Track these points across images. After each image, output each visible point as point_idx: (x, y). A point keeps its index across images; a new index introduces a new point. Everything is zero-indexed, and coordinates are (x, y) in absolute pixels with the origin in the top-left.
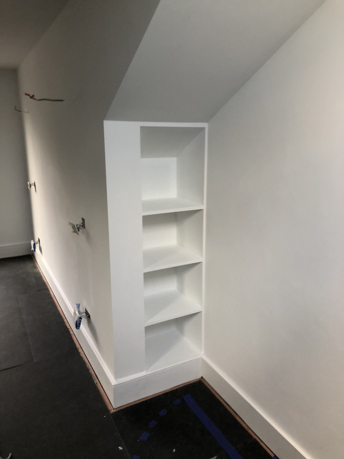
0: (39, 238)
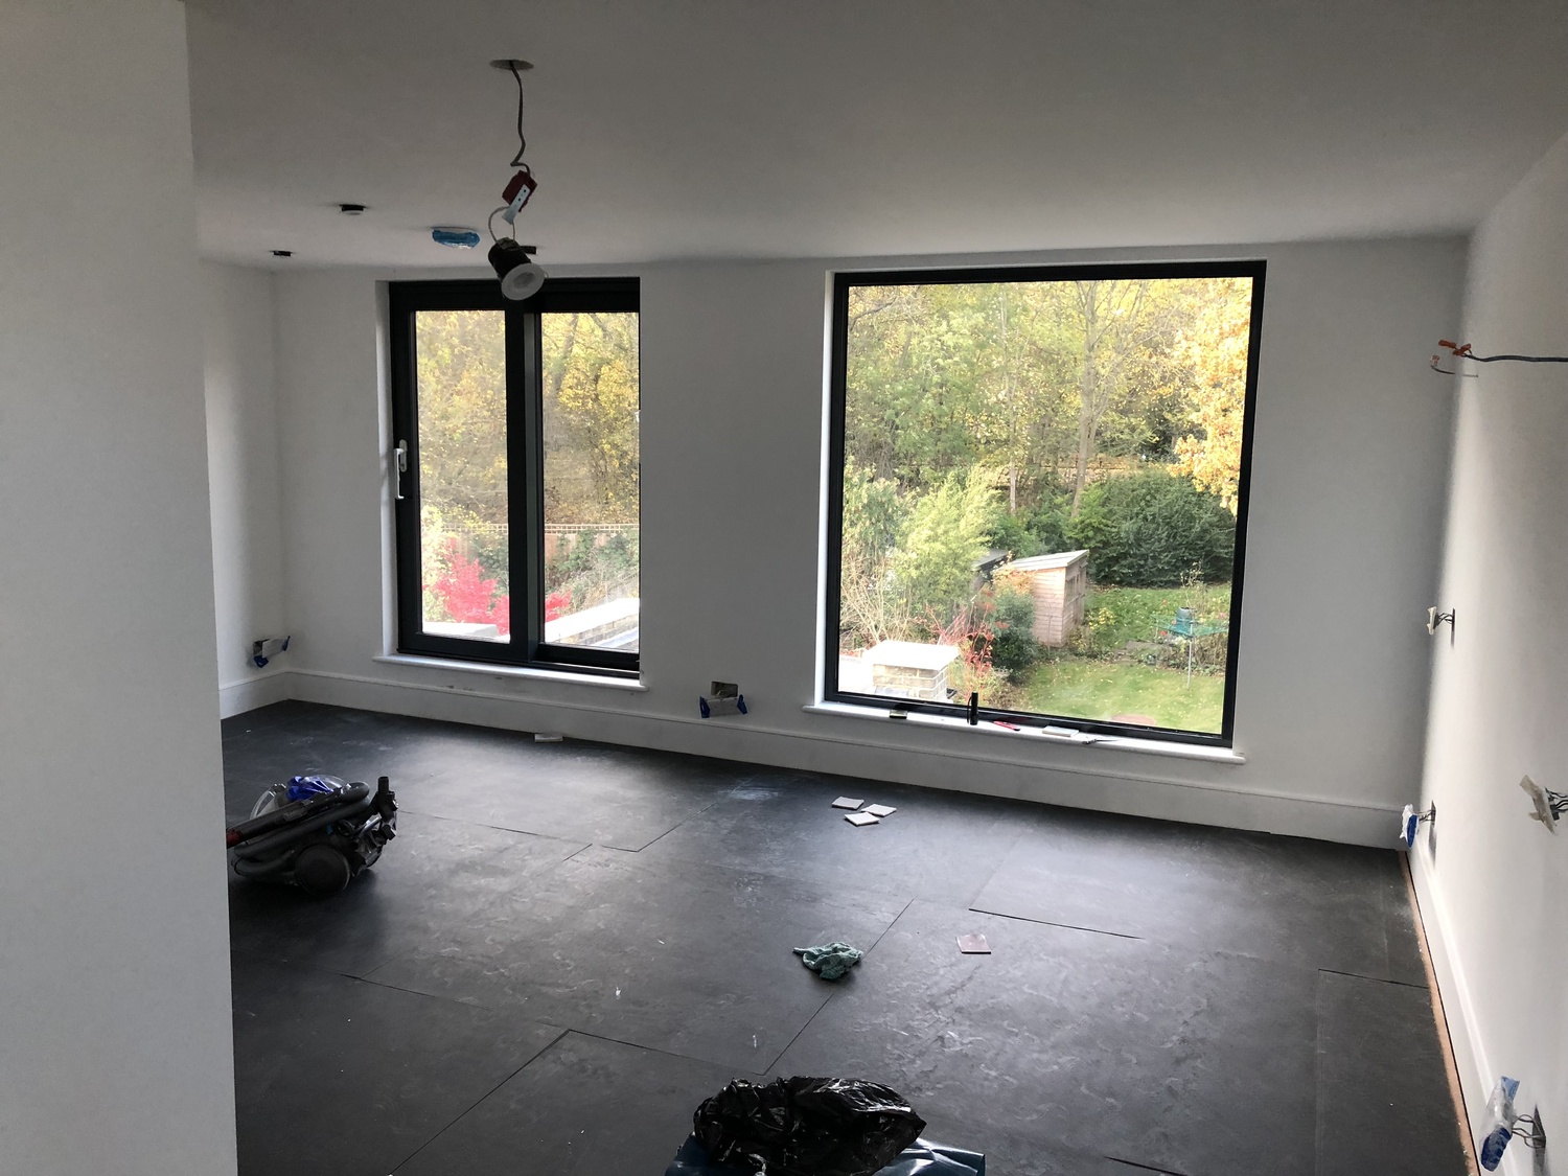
0: (1433, 805)
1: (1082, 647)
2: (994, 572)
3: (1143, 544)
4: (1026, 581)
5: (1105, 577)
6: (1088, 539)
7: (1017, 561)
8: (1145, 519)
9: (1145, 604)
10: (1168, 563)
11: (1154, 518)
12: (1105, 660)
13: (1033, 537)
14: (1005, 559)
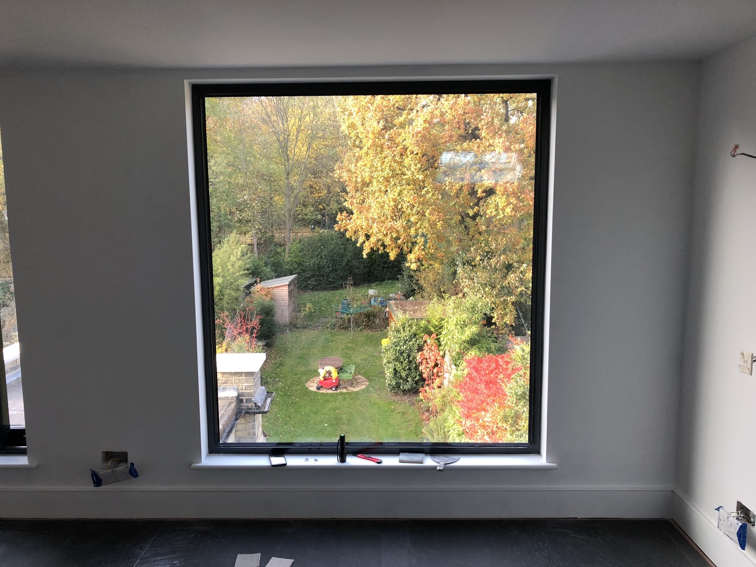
1: (299, 323)
2: (252, 290)
3: (321, 270)
4: (268, 293)
5: (305, 287)
6: (295, 269)
7: (262, 283)
8: (321, 257)
9: (325, 299)
10: (334, 278)
11: (326, 257)
12: (311, 329)
13: (269, 269)
14: (256, 282)
